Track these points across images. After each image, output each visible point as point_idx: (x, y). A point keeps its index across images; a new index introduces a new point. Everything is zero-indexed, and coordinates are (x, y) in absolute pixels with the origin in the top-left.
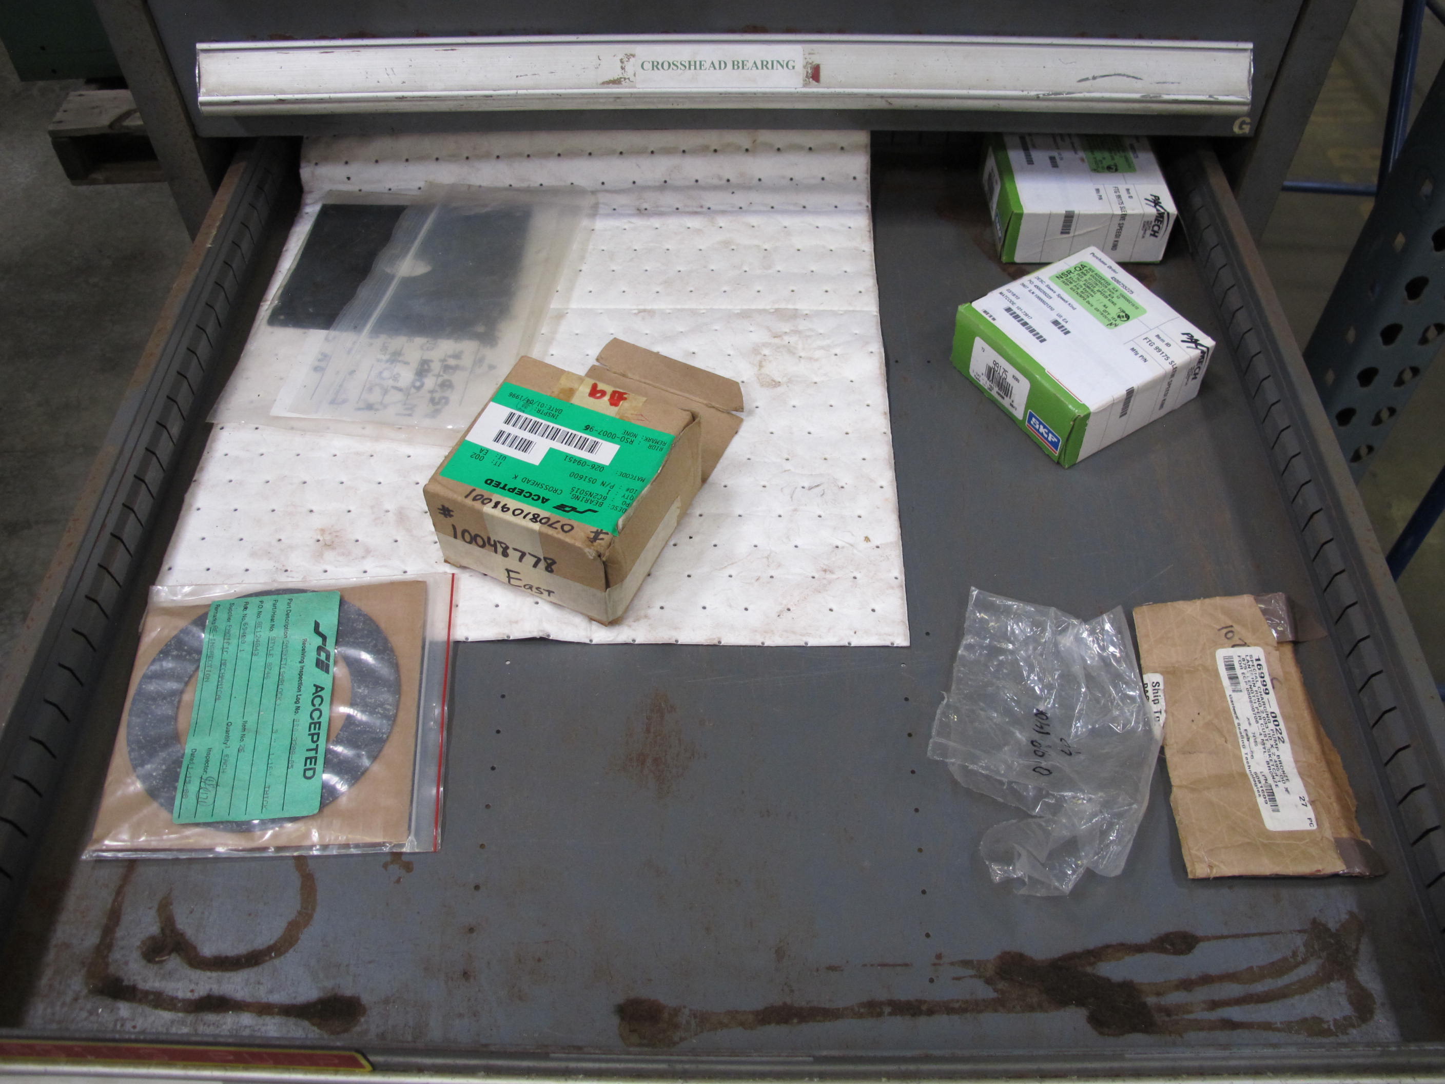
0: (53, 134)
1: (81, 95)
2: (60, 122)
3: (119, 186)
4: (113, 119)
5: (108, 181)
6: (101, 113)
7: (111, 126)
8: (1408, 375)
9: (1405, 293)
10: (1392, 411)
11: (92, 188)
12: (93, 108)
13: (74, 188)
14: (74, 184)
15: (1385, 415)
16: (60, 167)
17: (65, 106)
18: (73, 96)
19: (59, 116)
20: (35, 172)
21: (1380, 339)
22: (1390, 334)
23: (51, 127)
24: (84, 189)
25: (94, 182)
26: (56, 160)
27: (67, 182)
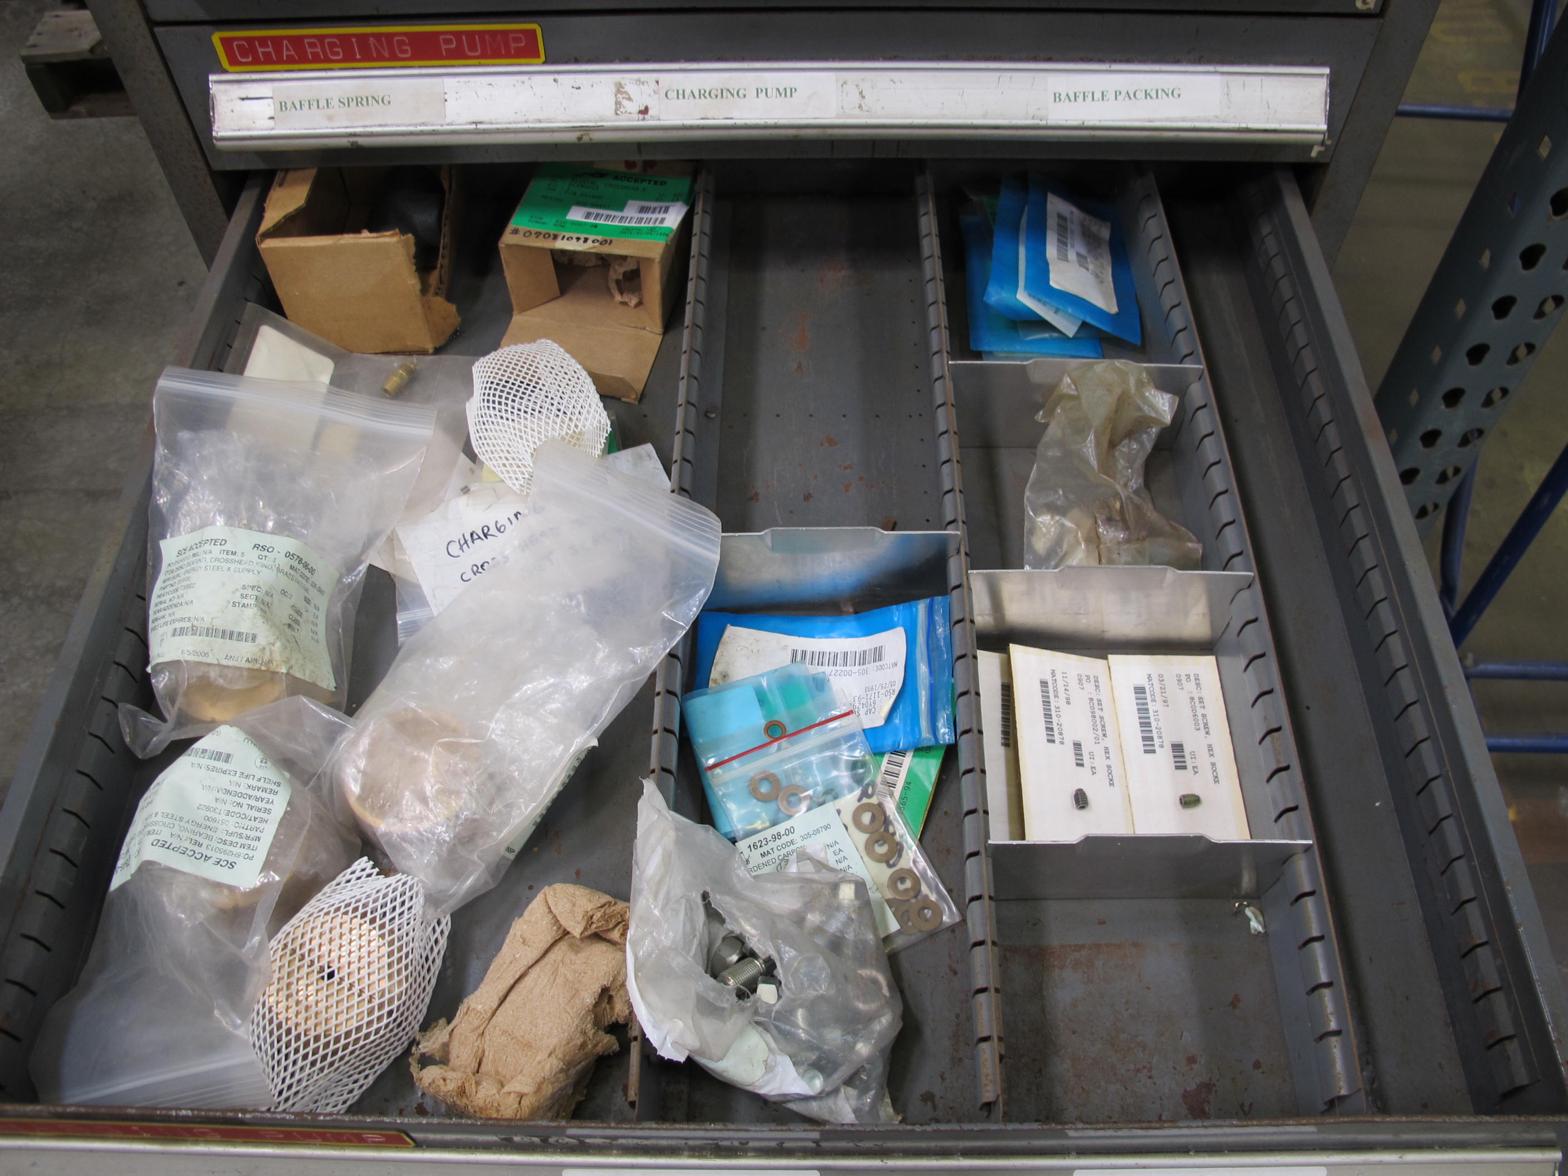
0: (25, 59)
1: (57, 16)
2: (35, 46)
3: (104, 119)
4: (94, 43)
5: (91, 114)
6: (80, 35)
7: (92, 50)
8: (1522, 351)
9: (1550, 208)
10: (1530, 348)
11: (74, 121)
12: (71, 30)
13: (52, 121)
14: (53, 118)
15: (1497, 395)
16: (37, 98)
17: (39, 28)
18: (48, 16)
19: (33, 39)
20: (9, 104)
21: (1519, 263)
22: (1503, 307)
23: (24, 52)
24: (64, 123)
25: (76, 115)
26: (31, 91)
27: (45, 115)
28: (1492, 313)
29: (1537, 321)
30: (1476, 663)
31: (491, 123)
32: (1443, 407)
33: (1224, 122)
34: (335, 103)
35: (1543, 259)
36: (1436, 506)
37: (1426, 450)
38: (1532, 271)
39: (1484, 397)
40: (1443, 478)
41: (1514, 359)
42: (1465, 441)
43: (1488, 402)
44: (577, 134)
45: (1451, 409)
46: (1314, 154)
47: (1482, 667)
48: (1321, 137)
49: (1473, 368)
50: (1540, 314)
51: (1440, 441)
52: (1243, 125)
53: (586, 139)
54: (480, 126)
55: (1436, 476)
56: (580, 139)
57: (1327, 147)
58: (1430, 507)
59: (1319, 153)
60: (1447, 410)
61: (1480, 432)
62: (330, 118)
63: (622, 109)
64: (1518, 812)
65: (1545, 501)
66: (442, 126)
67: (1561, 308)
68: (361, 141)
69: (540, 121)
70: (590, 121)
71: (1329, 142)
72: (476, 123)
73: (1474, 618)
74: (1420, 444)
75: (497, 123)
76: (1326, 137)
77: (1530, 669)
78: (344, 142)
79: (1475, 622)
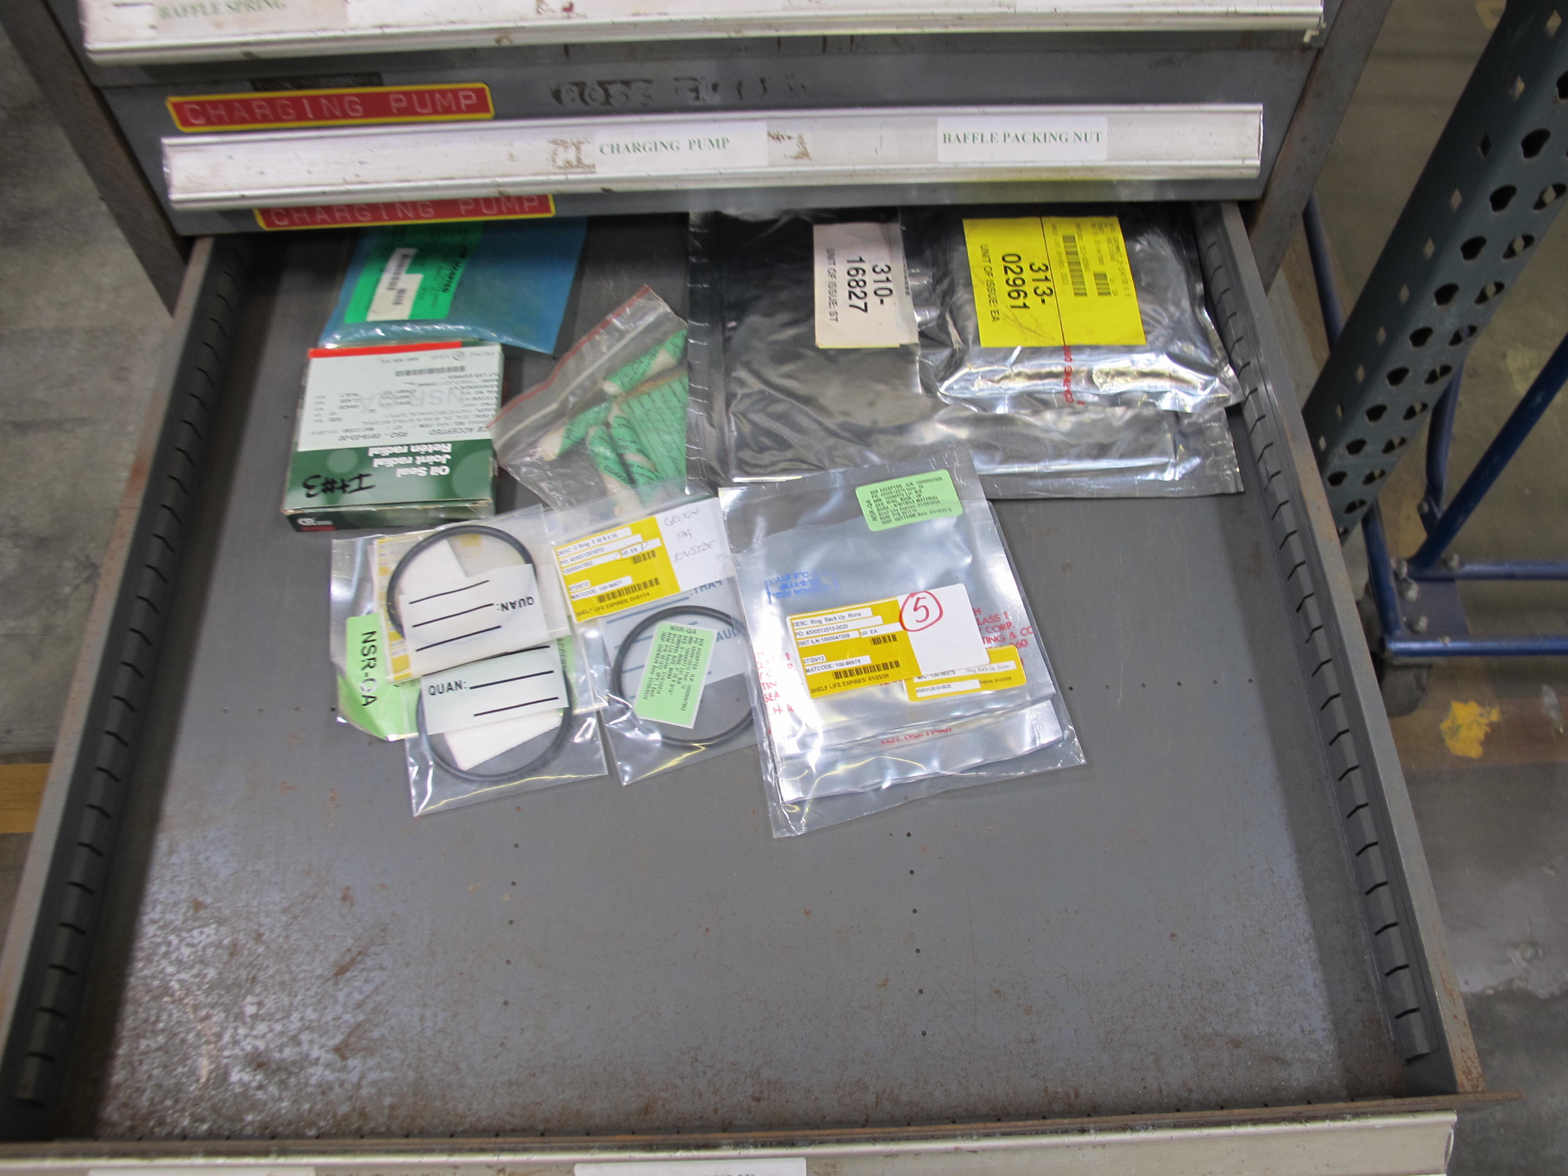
28: (1490, 204)
29: (1537, 212)
30: (1462, 564)
31: (399, 26)
32: (1435, 304)
33: (1210, 5)
34: (223, 8)
35: (1546, 147)
36: (1424, 406)
37: (1417, 349)
38: (1534, 159)
39: (1477, 293)
40: (1432, 378)
41: (1510, 253)
42: (1456, 339)
43: (1482, 298)
44: (496, 36)
45: (1444, 307)
46: (1307, 39)
47: (1468, 568)
48: (1316, 20)
49: (1469, 262)
50: (1540, 204)
51: (1431, 340)
52: (1232, 9)
53: (505, 43)
54: (388, 31)
55: (1426, 376)
56: (498, 41)
57: (1321, 31)
58: (1418, 407)
59: (1313, 38)
60: (1439, 308)
61: (1473, 330)
62: (219, 25)
63: (544, 7)
64: (1502, 713)
65: (1539, 399)
66: (343, 30)
67: (1562, 199)
68: (253, 49)
69: (453, 22)
70: (507, 21)
71: (1324, 26)
72: (381, 27)
73: (1461, 519)
74: (1410, 343)
75: (405, 26)
76: (1322, 20)
77: (1518, 569)
78: (236, 52)
79: (1462, 524)
